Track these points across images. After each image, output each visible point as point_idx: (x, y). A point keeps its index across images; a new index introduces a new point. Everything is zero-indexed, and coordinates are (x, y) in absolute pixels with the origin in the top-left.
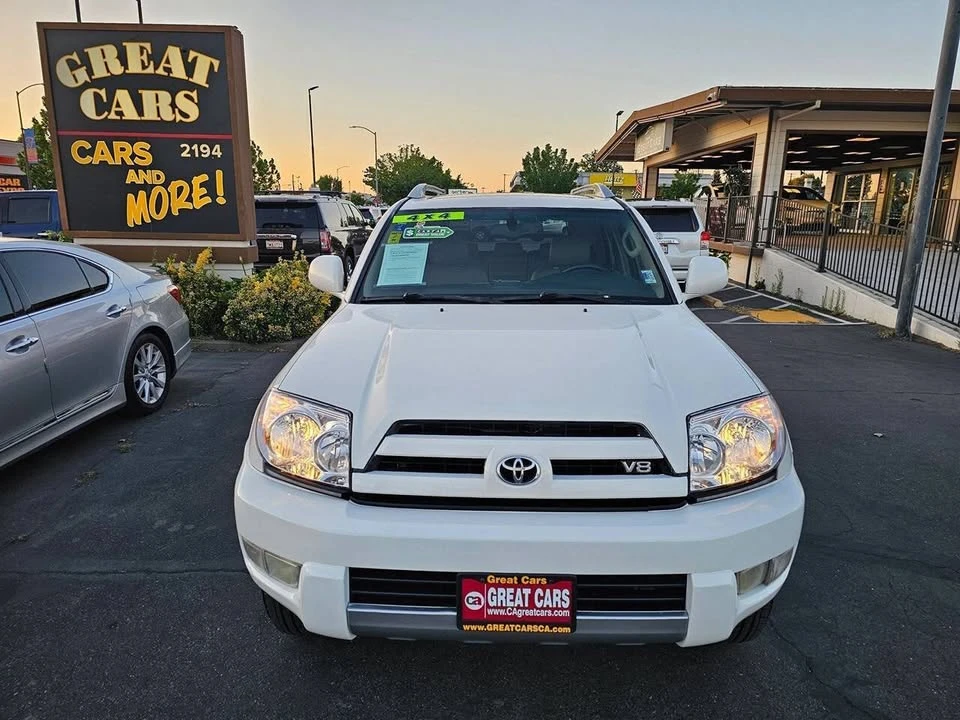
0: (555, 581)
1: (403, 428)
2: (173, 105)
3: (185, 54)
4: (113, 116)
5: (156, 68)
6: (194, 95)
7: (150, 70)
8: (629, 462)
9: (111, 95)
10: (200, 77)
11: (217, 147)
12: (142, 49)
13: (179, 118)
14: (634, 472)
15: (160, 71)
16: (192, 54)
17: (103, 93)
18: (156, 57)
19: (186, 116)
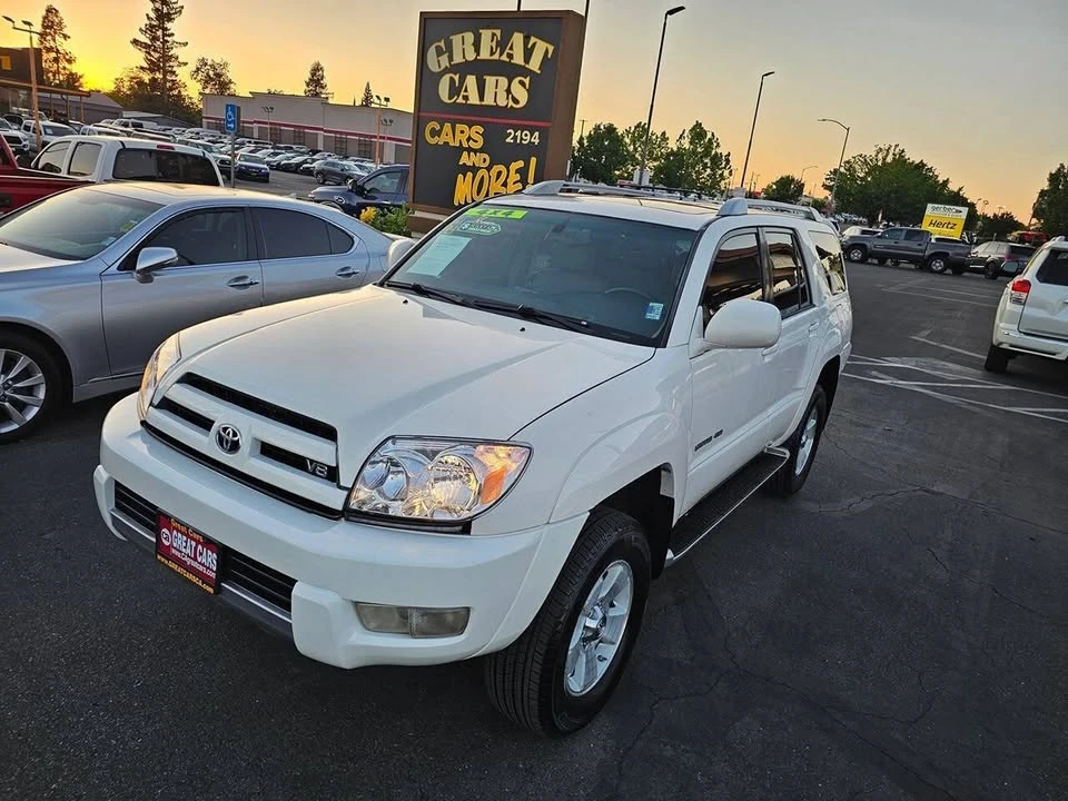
0: (209, 543)
1: (191, 380)
2: (508, 91)
3: (527, 39)
4: (460, 100)
5: (501, 55)
6: (527, 81)
7: (496, 57)
8: (312, 461)
9: (462, 80)
10: (535, 65)
11: (537, 134)
12: (494, 35)
13: (511, 103)
14: (314, 473)
15: (504, 58)
16: (533, 40)
17: (456, 78)
18: (503, 44)
19: (516, 101)
